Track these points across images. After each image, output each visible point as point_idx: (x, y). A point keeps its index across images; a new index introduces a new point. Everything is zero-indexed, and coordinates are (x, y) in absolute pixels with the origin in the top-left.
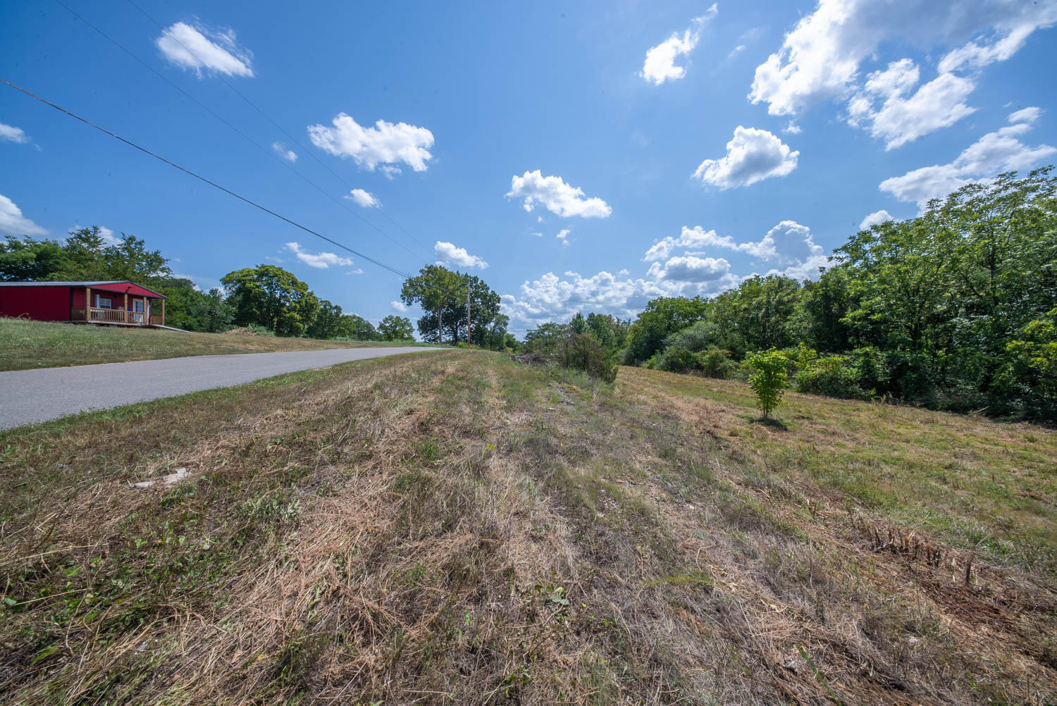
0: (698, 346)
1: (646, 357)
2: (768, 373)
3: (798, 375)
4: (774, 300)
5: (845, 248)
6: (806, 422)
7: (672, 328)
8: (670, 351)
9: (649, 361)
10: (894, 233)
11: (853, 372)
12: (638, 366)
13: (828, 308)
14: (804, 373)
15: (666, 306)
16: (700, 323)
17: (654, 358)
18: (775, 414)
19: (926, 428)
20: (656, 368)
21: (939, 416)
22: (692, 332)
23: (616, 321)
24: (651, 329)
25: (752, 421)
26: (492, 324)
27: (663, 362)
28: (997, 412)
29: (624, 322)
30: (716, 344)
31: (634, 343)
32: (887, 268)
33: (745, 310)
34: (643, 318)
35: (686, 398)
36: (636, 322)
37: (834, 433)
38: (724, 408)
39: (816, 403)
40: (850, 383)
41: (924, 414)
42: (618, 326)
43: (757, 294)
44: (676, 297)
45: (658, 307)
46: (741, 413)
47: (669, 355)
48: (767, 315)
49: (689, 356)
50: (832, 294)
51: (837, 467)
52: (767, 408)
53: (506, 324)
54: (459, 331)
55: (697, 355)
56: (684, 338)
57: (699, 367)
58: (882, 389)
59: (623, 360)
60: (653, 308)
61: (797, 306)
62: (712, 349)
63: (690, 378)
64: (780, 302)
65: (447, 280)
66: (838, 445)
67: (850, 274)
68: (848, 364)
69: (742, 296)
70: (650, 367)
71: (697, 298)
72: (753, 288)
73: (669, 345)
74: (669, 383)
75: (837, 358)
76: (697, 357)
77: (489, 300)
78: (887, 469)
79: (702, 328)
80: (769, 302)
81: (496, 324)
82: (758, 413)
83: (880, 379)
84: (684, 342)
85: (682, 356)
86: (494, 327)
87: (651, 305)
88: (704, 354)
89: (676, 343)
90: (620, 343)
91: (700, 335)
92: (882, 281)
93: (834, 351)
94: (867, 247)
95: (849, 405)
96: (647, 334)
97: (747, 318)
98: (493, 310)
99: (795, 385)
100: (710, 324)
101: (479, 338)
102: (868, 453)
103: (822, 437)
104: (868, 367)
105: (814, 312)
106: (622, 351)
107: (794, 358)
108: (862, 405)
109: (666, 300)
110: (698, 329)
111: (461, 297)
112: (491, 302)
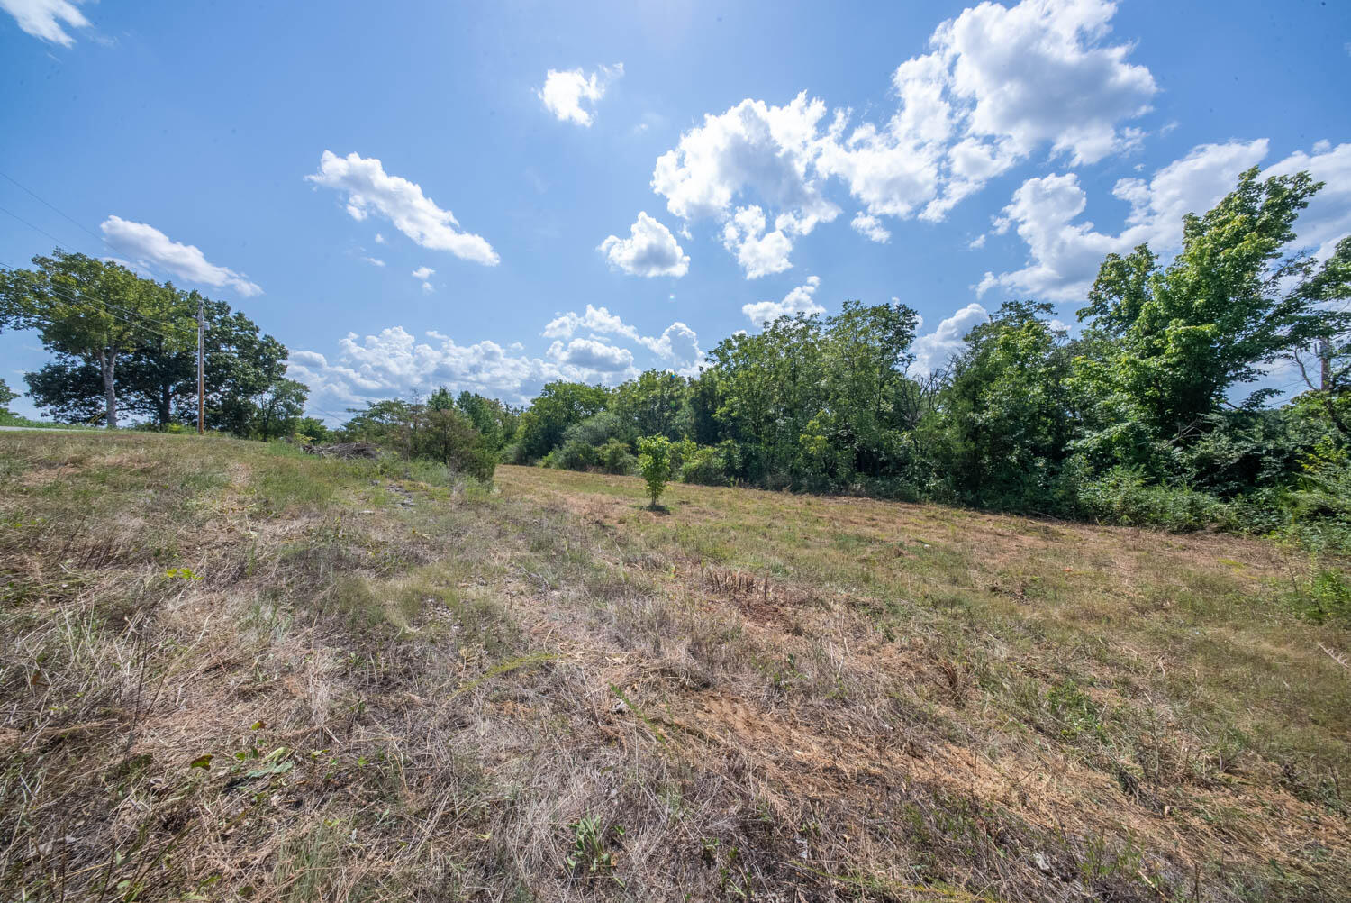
0: (600, 440)
1: (542, 453)
2: (655, 458)
3: (683, 468)
4: (667, 393)
5: (716, 351)
6: (685, 506)
7: (572, 419)
8: (569, 445)
9: (545, 458)
10: (745, 344)
11: (719, 462)
12: (532, 465)
13: (704, 405)
14: (687, 464)
15: (565, 392)
16: (602, 413)
17: (551, 454)
18: (661, 501)
19: (760, 502)
20: (553, 466)
21: (768, 493)
22: (593, 424)
23: (505, 407)
24: (548, 419)
25: (641, 508)
26: (268, 397)
27: (561, 458)
28: (796, 490)
29: (516, 410)
30: (617, 438)
31: (526, 436)
32: (741, 374)
33: (644, 402)
34: (540, 405)
35: (581, 494)
36: (530, 409)
37: (703, 512)
38: (618, 500)
39: (695, 491)
40: (718, 471)
41: (759, 493)
42: (507, 414)
43: (653, 386)
44: (577, 383)
45: (557, 392)
46: (635, 504)
47: (568, 450)
48: (662, 410)
49: (590, 452)
50: (707, 391)
51: (702, 537)
52: (655, 496)
53: (301, 399)
54: (173, 406)
55: (598, 449)
56: (585, 431)
57: (600, 463)
58: (737, 474)
59: (512, 459)
60: (550, 393)
61: (684, 402)
62: (613, 443)
63: (590, 476)
64: (672, 398)
65: (132, 296)
66: (705, 520)
67: (719, 375)
68: (717, 454)
69: (641, 389)
70: (547, 466)
71: (599, 386)
72: (650, 380)
73: (570, 438)
74: (566, 481)
75: (710, 449)
76: (597, 452)
77: (260, 352)
78: (733, 533)
79: (604, 419)
80: (662, 396)
81: (278, 397)
82: (648, 502)
83: (737, 467)
84: (585, 434)
85: (582, 451)
86: (273, 402)
87: (548, 388)
88: (605, 448)
89: (576, 435)
90: (509, 436)
91: (601, 427)
92: (738, 384)
93: (708, 444)
94: (730, 353)
95: (717, 490)
96: (544, 425)
97: (645, 412)
98: (268, 371)
99: (681, 477)
100: (612, 415)
101: (233, 419)
102: (724, 523)
103: (694, 515)
104: (729, 457)
105: (695, 408)
106: (511, 446)
107: (680, 450)
108: (725, 490)
109: (566, 385)
110: (599, 420)
111: (179, 335)
112: (266, 357)
